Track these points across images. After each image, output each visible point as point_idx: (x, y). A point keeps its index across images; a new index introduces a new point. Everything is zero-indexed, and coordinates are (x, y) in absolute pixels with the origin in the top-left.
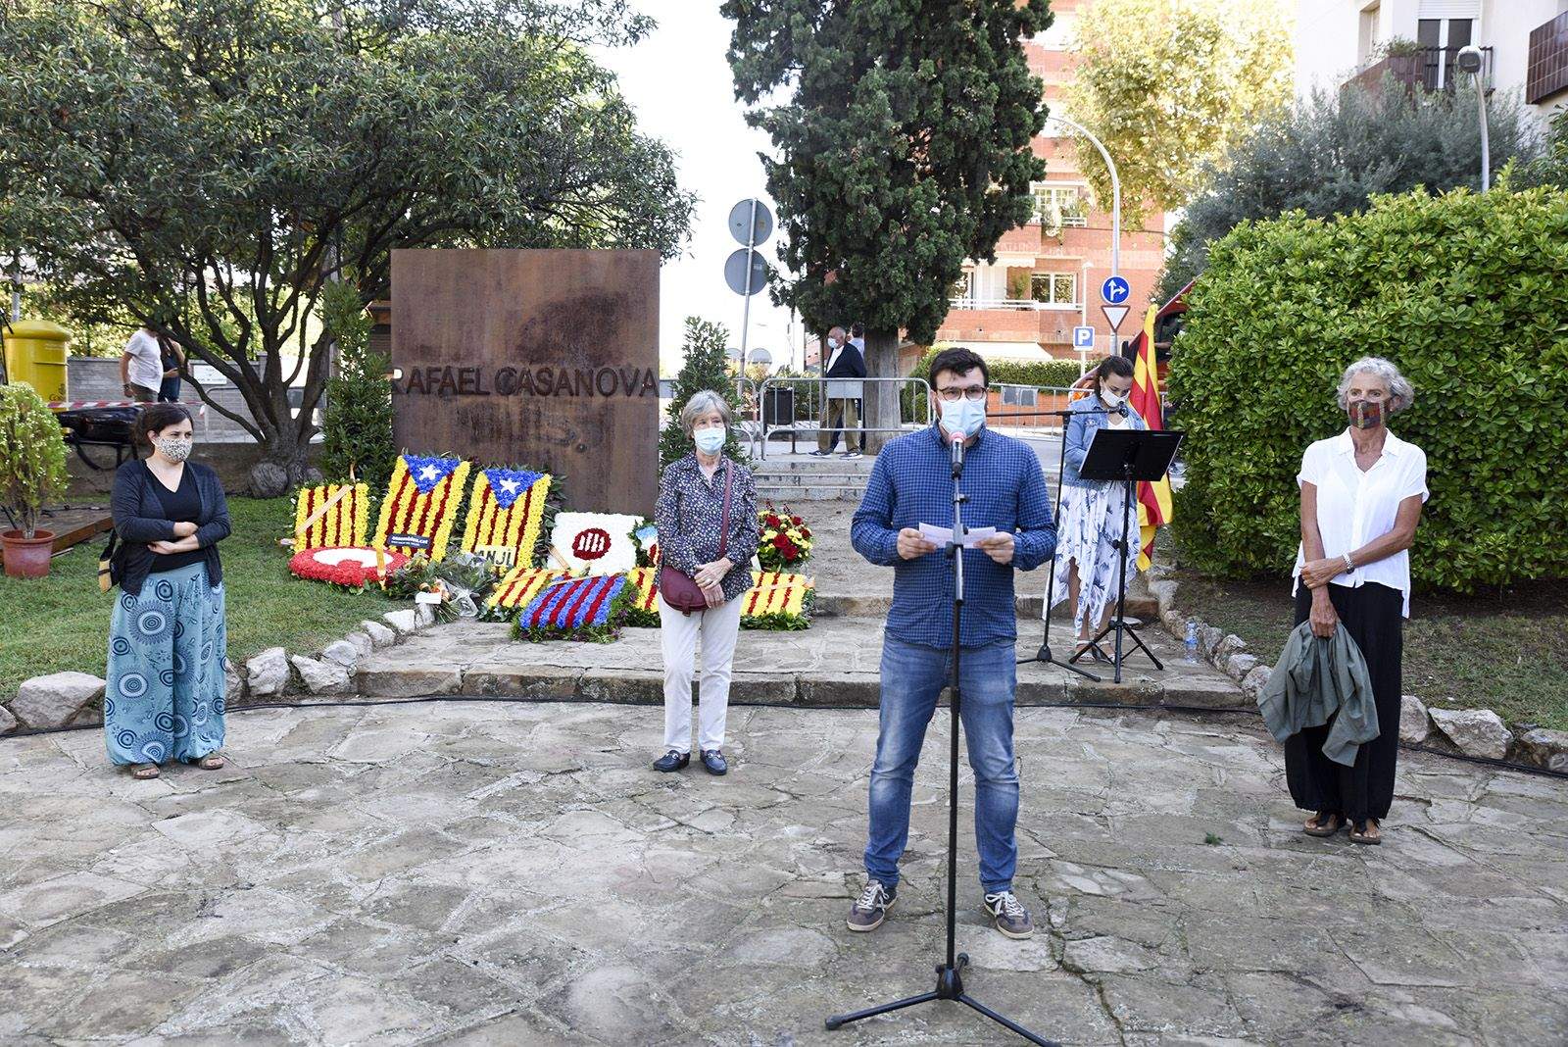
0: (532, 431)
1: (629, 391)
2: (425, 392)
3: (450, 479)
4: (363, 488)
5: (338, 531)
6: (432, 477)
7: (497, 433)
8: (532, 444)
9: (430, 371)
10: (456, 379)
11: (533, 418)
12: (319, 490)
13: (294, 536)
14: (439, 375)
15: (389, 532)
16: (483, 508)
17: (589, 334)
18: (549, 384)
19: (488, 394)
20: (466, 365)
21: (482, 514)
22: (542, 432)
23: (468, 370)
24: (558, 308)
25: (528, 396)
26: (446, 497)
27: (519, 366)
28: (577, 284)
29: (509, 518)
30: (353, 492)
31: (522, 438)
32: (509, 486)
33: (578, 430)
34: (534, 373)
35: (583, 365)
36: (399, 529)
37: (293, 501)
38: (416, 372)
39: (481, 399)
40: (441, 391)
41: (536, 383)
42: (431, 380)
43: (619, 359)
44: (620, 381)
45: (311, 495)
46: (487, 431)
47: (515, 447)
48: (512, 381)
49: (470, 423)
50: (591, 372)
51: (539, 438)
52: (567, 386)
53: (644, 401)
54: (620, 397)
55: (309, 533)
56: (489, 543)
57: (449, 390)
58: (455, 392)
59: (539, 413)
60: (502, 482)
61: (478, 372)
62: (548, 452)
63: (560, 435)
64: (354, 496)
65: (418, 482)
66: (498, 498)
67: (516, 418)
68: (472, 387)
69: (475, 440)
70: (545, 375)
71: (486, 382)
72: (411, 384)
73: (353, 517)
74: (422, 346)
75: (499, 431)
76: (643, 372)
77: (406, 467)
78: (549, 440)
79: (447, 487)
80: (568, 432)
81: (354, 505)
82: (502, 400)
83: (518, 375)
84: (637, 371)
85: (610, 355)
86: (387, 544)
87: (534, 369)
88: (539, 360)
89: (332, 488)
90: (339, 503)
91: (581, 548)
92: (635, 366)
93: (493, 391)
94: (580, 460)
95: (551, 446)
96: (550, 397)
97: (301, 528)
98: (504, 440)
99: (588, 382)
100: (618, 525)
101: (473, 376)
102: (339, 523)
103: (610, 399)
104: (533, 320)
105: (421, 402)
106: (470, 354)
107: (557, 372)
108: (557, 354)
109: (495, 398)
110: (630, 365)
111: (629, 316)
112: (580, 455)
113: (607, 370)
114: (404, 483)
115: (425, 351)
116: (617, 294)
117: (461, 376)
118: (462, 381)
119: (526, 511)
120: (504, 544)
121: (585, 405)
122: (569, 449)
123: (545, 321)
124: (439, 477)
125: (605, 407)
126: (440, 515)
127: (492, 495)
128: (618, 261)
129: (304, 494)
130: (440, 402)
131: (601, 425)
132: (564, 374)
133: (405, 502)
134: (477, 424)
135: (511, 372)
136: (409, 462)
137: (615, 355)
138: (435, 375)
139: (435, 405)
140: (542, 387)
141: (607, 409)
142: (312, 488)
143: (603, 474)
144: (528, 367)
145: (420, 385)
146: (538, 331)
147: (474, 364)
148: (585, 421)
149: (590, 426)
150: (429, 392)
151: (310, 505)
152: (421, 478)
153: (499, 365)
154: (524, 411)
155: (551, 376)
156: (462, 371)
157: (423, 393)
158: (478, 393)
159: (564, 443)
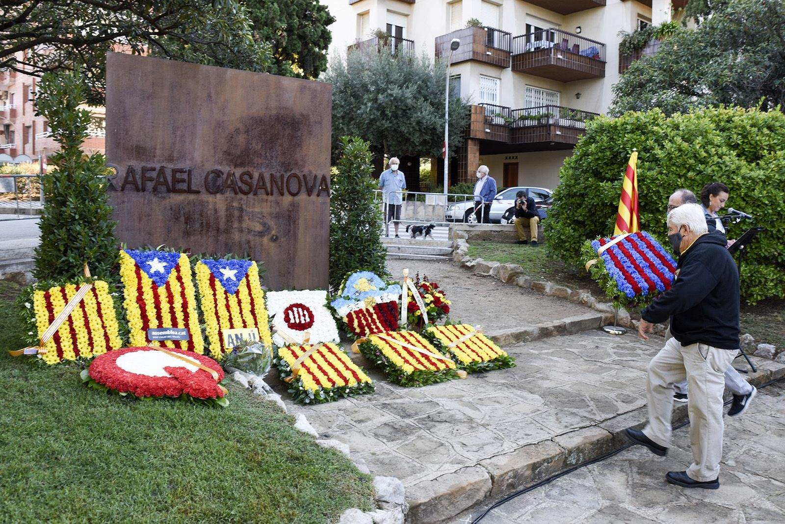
0: (236, 225)
1: (309, 193)
2: (140, 189)
3: (178, 271)
4: (102, 285)
5: (89, 333)
6: (162, 271)
7: (206, 227)
8: (236, 236)
9: (144, 170)
10: (169, 179)
11: (236, 213)
12: (55, 291)
13: (39, 343)
14: (154, 174)
15: (146, 327)
16: (215, 295)
17: (281, 145)
18: (250, 185)
19: (198, 192)
20: (179, 166)
21: (215, 300)
22: (244, 225)
23: (181, 171)
24: (258, 121)
25: (233, 195)
26: (183, 288)
27: (225, 169)
28: (273, 104)
29: (239, 302)
30: (94, 290)
31: (227, 231)
32: (229, 273)
33: (272, 223)
34: (237, 175)
35: (277, 171)
36: (153, 323)
37: (28, 305)
38: (131, 171)
39: (192, 197)
40: (155, 190)
41: (240, 184)
42: (144, 179)
43: (303, 166)
44: (303, 184)
45: (47, 297)
46: (197, 226)
47: (222, 238)
48: (220, 182)
49: (182, 219)
50: (282, 176)
51: (241, 231)
52: (264, 187)
53: (320, 200)
54: (303, 197)
55: (57, 338)
56: (232, 327)
57: (163, 188)
58: (169, 191)
59: (241, 210)
60: (222, 270)
61: (190, 171)
62: (249, 242)
63: (258, 228)
64: (96, 295)
65: (151, 276)
66: (224, 285)
67: (222, 213)
68: (184, 186)
69: (187, 234)
70: (246, 177)
71: (197, 181)
72: (126, 182)
73: (100, 316)
74: (138, 147)
75: (208, 225)
76: (320, 177)
77: (133, 261)
78: (249, 231)
79: (179, 278)
80: (264, 224)
81: (99, 304)
82: (210, 198)
83: (225, 176)
84: (316, 177)
85: (296, 164)
86: (148, 341)
87: (238, 172)
88: (242, 165)
89: (70, 288)
90: (82, 304)
91: (292, 321)
92: (314, 172)
93: (203, 190)
94: (273, 247)
95: (251, 237)
96: (251, 196)
97: (46, 333)
98: (212, 233)
99: (280, 183)
100: (315, 299)
101: (185, 176)
102: (87, 324)
103: (297, 198)
104: (237, 130)
105: (134, 199)
106: (182, 156)
107: (256, 175)
108: (257, 160)
109: (205, 197)
110: (310, 172)
111: (310, 133)
112: (273, 244)
113: (295, 176)
114: (139, 278)
115: (140, 152)
116: (302, 115)
117: (174, 176)
118: (176, 181)
119: (250, 294)
120: (245, 326)
121: (277, 203)
122: (265, 240)
123: (247, 132)
124: (168, 270)
125: (293, 204)
126: (185, 306)
127: (218, 284)
128: (303, 89)
129: (39, 297)
130: (154, 199)
131: (290, 218)
132: (261, 177)
133: (148, 297)
134: (188, 220)
135: (218, 173)
136: (133, 256)
137: (300, 163)
138: (148, 175)
139: (150, 202)
140: (245, 188)
141: (294, 206)
142: (46, 289)
143: (291, 259)
144: (233, 170)
145: (134, 182)
146: (241, 139)
147: (186, 165)
148: (277, 216)
149: (281, 220)
150: (144, 190)
151: (50, 307)
152: (152, 271)
153: (209, 167)
154: (229, 208)
155: (251, 178)
156: (175, 171)
157: (138, 190)
158: (189, 191)
159: (261, 234)
